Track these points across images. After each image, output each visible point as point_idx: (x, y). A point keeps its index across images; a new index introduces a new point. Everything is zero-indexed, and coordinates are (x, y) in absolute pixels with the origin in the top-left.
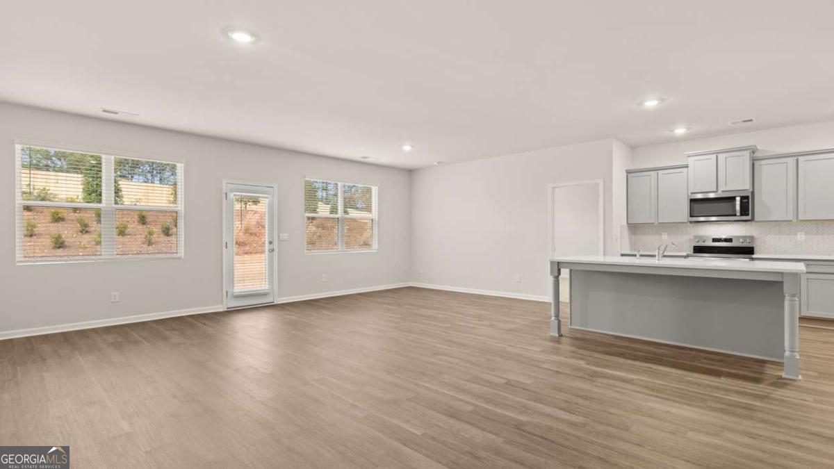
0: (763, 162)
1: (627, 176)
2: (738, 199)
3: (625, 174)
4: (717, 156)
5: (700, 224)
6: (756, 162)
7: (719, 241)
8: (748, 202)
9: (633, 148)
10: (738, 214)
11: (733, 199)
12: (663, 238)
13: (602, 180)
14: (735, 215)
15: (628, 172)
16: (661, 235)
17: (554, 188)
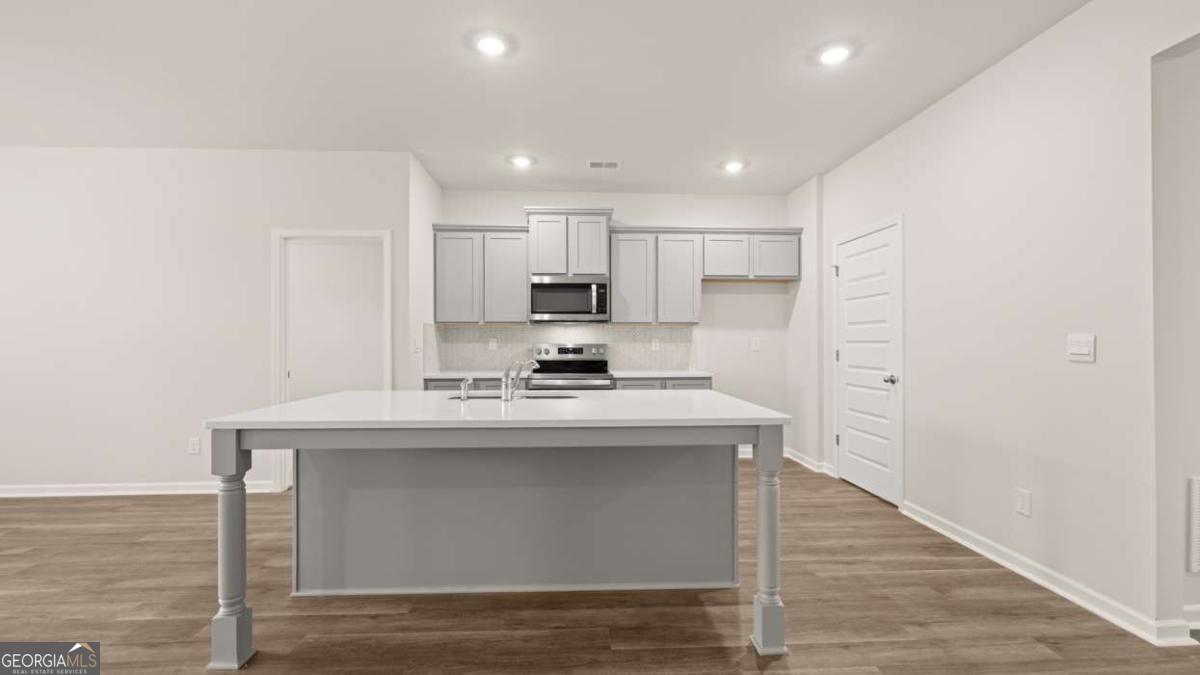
0: (621, 236)
1: (435, 235)
2: (594, 287)
3: (432, 233)
4: (567, 219)
5: (543, 324)
6: (613, 236)
7: (566, 353)
8: (605, 293)
9: (445, 188)
10: (594, 311)
11: (588, 287)
12: (491, 348)
13: (388, 232)
14: (590, 313)
15: (437, 229)
16: (487, 342)
17: (286, 239)
